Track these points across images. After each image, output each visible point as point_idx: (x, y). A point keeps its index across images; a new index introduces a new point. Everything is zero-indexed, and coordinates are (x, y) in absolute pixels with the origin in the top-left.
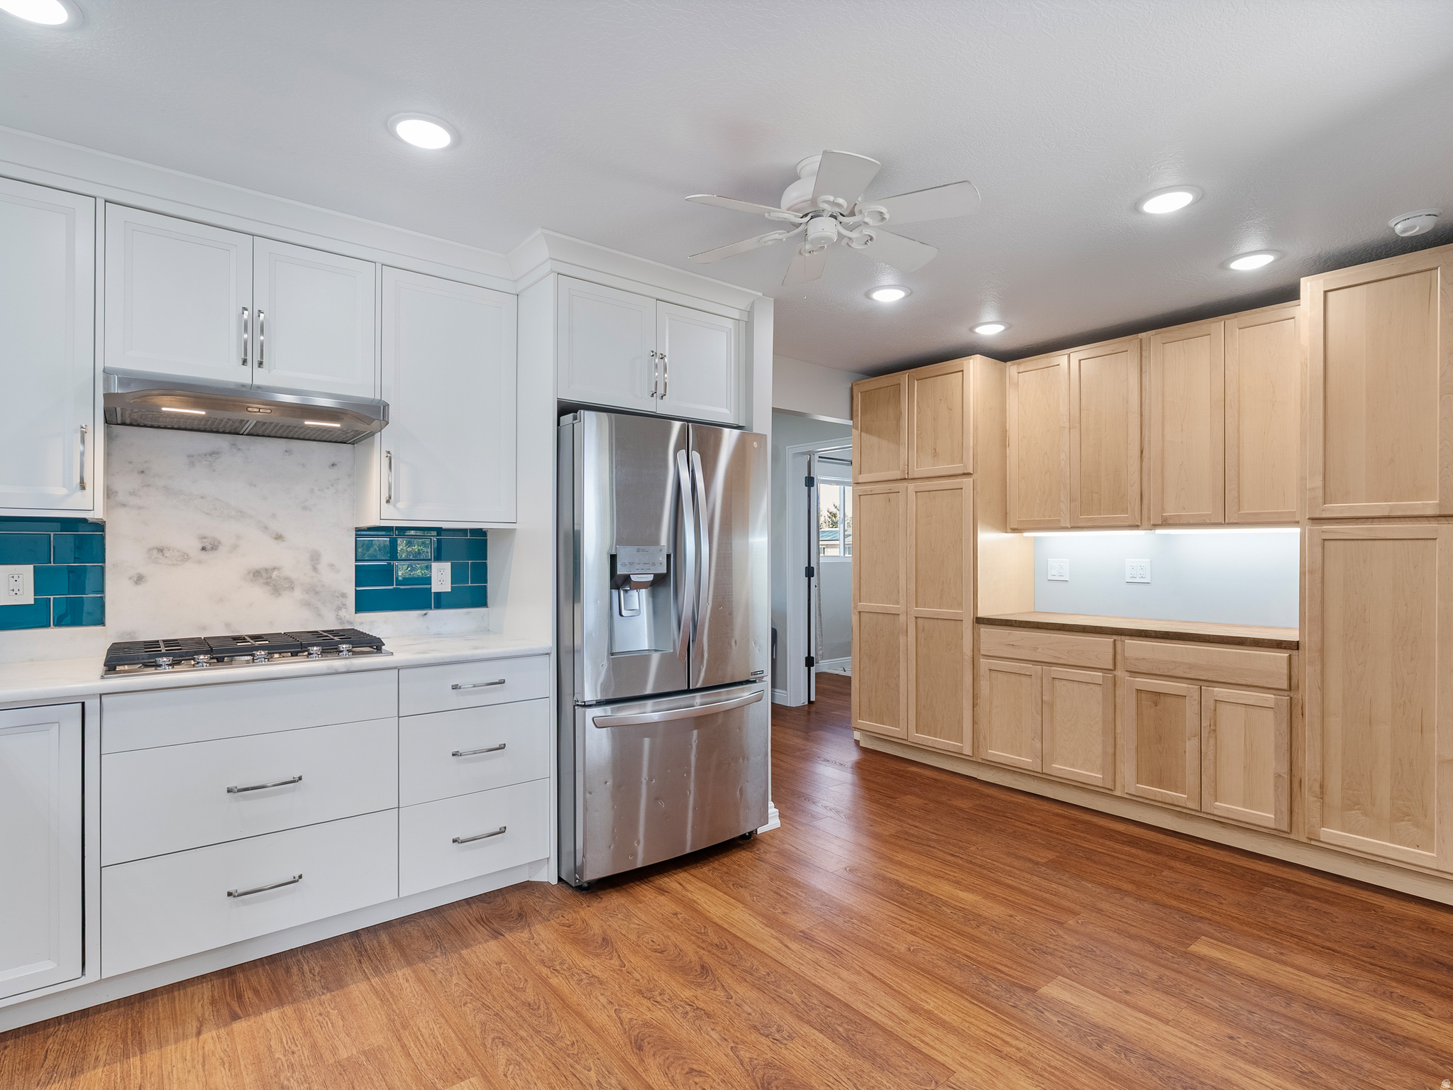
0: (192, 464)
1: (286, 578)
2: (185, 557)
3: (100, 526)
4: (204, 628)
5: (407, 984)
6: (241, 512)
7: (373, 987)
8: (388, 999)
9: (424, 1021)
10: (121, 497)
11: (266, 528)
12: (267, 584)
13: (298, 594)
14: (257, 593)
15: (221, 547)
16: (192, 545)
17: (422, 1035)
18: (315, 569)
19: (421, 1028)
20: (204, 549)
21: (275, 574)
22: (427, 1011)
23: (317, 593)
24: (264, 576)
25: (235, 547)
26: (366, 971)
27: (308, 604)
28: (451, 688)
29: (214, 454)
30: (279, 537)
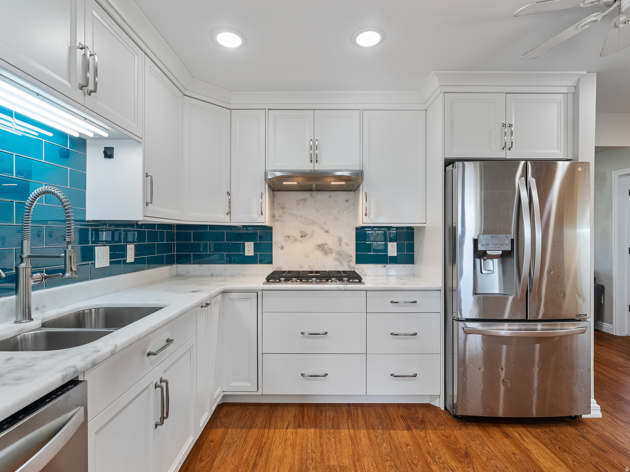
0: (298, 204)
1: (330, 248)
2: (296, 240)
3: (271, 228)
4: (302, 267)
5: (364, 438)
6: (314, 222)
7: (350, 434)
8: (355, 442)
9: (367, 462)
10: (277, 218)
11: (322, 228)
12: (323, 250)
13: (334, 255)
14: (319, 254)
15: (307, 236)
16: (297, 235)
17: (365, 469)
18: (340, 245)
19: (365, 465)
20: (302, 236)
21: (326, 246)
22: (369, 456)
23: (341, 255)
24: (321, 247)
25: (312, 236)
26: (349, 425)
27: (337, 259)
28: (390, 302)
29: (305, 199)
30: (327, 232)
